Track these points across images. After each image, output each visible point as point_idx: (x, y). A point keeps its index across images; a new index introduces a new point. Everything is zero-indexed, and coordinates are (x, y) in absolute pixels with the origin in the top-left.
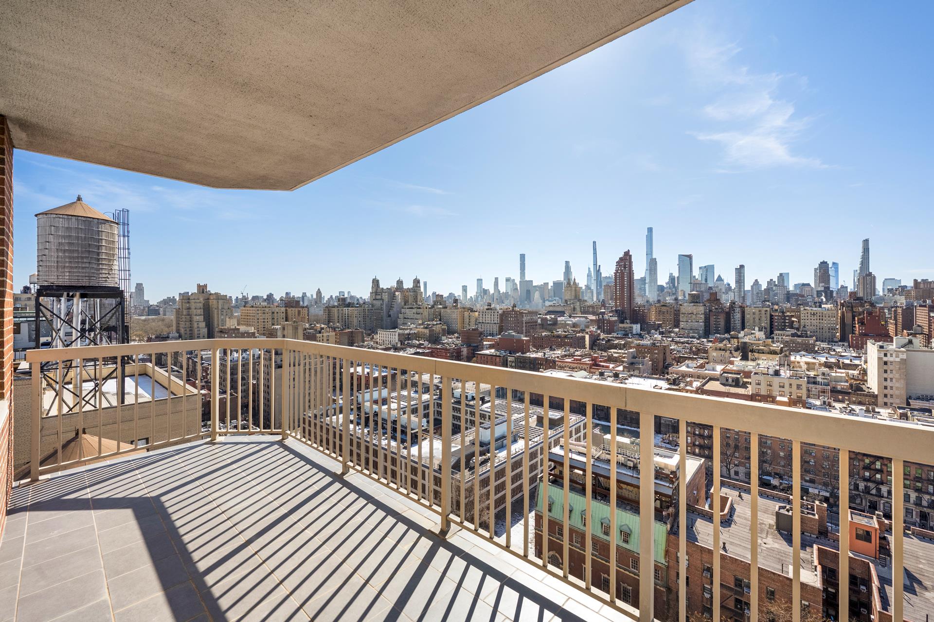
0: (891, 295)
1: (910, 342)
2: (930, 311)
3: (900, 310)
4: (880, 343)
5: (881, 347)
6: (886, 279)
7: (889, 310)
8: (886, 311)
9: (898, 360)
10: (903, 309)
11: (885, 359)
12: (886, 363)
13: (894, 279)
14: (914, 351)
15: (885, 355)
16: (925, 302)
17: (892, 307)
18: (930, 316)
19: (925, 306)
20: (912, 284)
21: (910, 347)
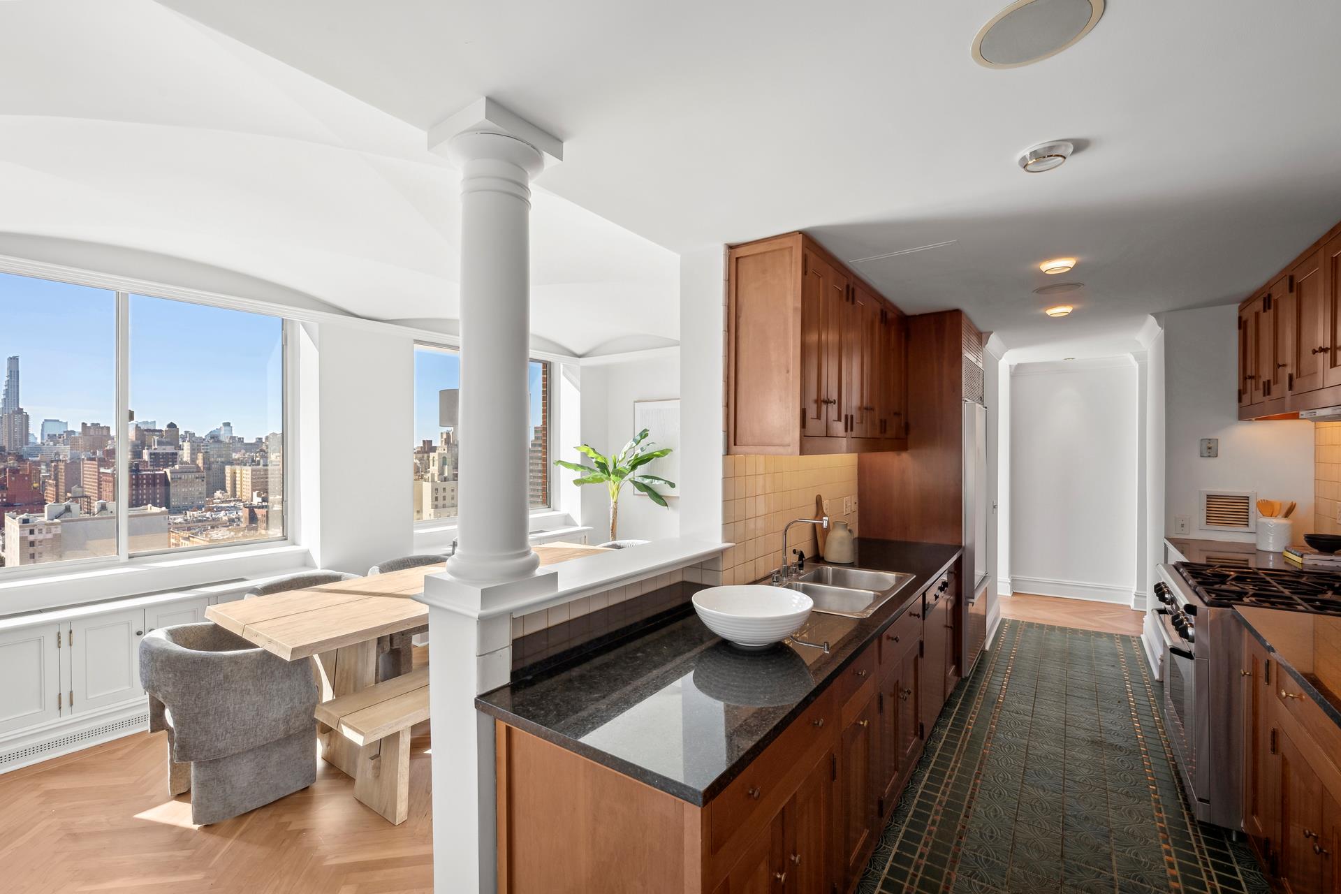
0: (51, 443)
1: (68, 509)
2: (100, 466)
3: (62, 466)
4: (24, 516)
5: (26, 521)
6: (45, 420)
7: (47, 465)
8: (43, 467)
9: (50, 536)
10: (66, 465)
11: (31, 538)
12: (32, 544)
13: (58, 420)
14: (72, 521)
15: (32, 532)
16: (94, 453)
17: (52, 462)
18: (99, 473)
19: (93, 459)
20: (79, 429)
21: (68, 517)
